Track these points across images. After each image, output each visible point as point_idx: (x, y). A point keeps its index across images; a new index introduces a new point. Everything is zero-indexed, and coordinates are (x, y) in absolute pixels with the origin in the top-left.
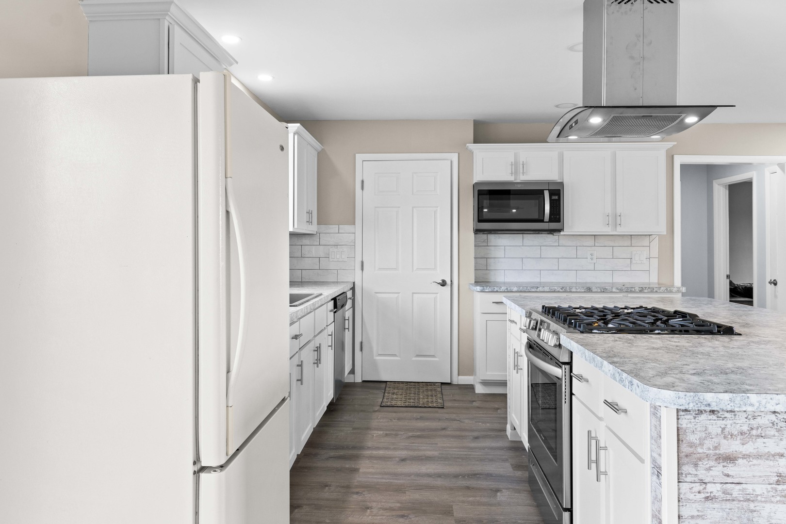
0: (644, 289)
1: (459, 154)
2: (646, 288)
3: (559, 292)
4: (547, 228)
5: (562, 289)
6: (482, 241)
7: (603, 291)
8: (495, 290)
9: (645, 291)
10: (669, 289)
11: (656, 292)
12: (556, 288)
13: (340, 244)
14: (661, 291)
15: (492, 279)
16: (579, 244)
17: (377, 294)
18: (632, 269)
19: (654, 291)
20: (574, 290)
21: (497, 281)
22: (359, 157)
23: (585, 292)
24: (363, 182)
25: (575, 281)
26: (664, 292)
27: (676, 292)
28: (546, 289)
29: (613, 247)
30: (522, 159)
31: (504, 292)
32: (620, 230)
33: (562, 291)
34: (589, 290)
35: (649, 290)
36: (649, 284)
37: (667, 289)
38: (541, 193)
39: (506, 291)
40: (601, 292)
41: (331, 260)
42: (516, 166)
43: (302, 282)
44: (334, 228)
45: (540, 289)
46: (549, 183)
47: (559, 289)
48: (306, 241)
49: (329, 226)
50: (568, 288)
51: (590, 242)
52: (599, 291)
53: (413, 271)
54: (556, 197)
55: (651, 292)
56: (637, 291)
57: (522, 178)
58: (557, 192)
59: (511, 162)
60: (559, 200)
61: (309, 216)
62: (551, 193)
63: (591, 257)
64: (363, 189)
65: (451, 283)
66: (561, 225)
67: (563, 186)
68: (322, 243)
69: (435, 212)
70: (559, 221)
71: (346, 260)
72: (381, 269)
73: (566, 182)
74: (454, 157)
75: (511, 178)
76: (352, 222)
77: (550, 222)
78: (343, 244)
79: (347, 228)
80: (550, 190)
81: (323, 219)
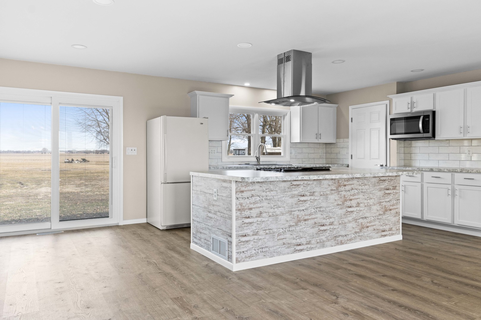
0: (463, 170)
1: (390, 101)
4: (423, 136)
5: (418, 169)
7: (439, 171)
9: (464, 172)
10: (478, 171)
11: (471, 172)
12: (415, 168)
14: (473, 172)
15: (414, 165)
16: (461, 145)
19: (469, 172)
20: (424, 170)
21: (416, 165)
22: (350, 108)
23: (429, 171)
24: (352, 118)
25: (459, 167)
26: (475, 173)
30: (414, 100)
32: (468, 136)
34: (432, 170)
37: (477, 171)
38: (419, 117)
40: (438, 171)
41: (341, 154)
42: (412, 104)
44: (342, 140)
46: (424, 112)
48: (332, 146)
49: (340, 139)
50: (421, 169)
52: (437, 170)
53: (370, 159)
54: (428, 119)
55: (467, 172)
56: (459, 171)
57: (415, 110)
58: (428, 116)
59: (408, 102)
60: (429, 120)
61: (318, 136)
62: (426, 117)
63: (469, 152)
64: (352, 122)
65: (386, 165)
66: (430, 135)
67: (434, 113)
68: (338, 147)
69: (379, 131)
70: (428, 132)
71: (346, 154)
72: (358, 158)
73: (437, 110)
74: (387, 102)
75: (409, 111)
76: (348, 138)
77: (423, 133)
78: (344, 147)
79: (346, 140)
80: (424, 115)
81: (338, 136)
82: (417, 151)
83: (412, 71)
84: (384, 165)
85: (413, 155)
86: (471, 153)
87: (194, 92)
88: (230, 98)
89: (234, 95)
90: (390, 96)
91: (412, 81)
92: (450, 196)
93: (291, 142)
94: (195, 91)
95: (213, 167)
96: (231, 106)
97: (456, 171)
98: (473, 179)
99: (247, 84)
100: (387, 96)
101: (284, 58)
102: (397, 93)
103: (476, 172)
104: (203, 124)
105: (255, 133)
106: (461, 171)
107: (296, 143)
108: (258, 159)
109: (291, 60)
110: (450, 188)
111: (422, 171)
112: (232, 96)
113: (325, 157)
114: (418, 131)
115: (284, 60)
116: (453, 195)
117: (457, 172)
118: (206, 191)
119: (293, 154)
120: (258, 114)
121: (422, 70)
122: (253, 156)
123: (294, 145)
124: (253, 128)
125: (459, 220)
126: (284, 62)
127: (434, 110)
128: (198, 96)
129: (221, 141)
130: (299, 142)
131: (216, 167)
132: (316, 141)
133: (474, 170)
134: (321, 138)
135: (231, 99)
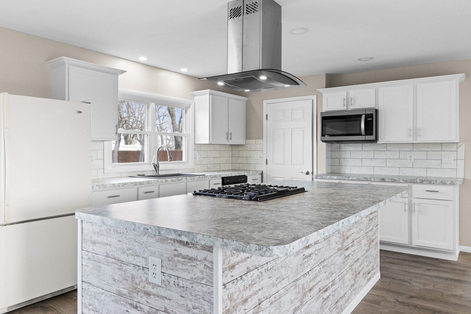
0: (424, 181)
1: (317, 95)
2: (425, 180)
3: (363, 180)
4: (364, 139)
6: (337, 148)
7: (393, 181)
8: (323, 178)
9: (425, 183)
10: (443, 182)
11: (433, 183)
12: (361, 178)
13: (256, 150)
14: (437, 183)
15: (343, 172)
16: (401, 150)
17: (274, 178)
18: (442, 168)
19: (432, 183)
20: (373, 180)
21: (346, 173)
22: (265, 102)
23: (380, 181)
24: (267, 115)
25: (398, 175)
27: (450, 184)
28: (355, 178)
29: (427, 151)
30: (351, 95)
31: (329, 179)
32: (419, 140)
33: (365, 180)
34: (383, 180)
35: (428, 182)
36: (427, 177)
38: (360, 116)
39: (330, 178)
40: (392, 182)
41: (252, 158)
42: (348, 100)
43: (239, 170)
44: (253, 141)
45: (351, 178)
46: (366, 110)
47: (363, 179)
48: (240, 148)
49: (251, 140)
50: (369, 178)
51: (410, 148)
52: (390, 181)
53: (292, 165)
54: (371, 119)
56: (419, 182)
57: (351, 108)
58: (371, 116)
59: (344, 98)
60: (372, 121)
61: (229, 136)
62: (367, 116)
63: (410, 158)
64: (267, 119)
65: (313, 173)
66: (372, 137)
67: (377, 111)
68: (248, 149)
69: (303, 131)
70: (372, 135)
71: (259, 158)
72: (276, 164)
73: (380, 108)
74: (314, 97)
75: (345, 108)
76: (262, 138)
77: (365, 135)
78: (257, 150)
79: (259, 141)
80: (365, 114)
81: (248, 136)
82: (348, 155)
83: (359, 60)
84: (310, 172)
85: (342, 160)
86: (413, 158)
87: (61, 58)
88: (120, 75)
89: (126, 72)
90: (320, 90)
91: (341, 74)
92: (407, 212)
93: (196, 143)
94: (63, 57)
95: (97, 186)
96: (121, 89)
97: (415, 181)
98: (438, 192)
99: (143, 59)
100: (317, 90)
101: (242, 8)
102: (326, 88)
103: (441, 183)
104: (81, 112)
105: (150, 130)
106: (422, 182)
107: (201, 144)
108: (156, 167)
109: (258, 10)
110: (407, 202)
111: (371, 181)
112: (123, 73)
113: (231, 162)
114: (358, 132)
115: (242, 10)
116: (411, 211)
117: (416, 183)
118: (123, 257)
119: (197, 160)
120: (155, 104)
121: (372, 58)
122: (149, 164)
123: (199, 147)
124: (148, 123)
125: (418, 240)
126: (242, 13)
127: (376, 108)
128: (67, 66)
129: (103, 141)
130: (208, 143)
131: (103, 185)
132: (226, 142)
133: (438, 181)
134: (232, 139)
135: (120, 77)
